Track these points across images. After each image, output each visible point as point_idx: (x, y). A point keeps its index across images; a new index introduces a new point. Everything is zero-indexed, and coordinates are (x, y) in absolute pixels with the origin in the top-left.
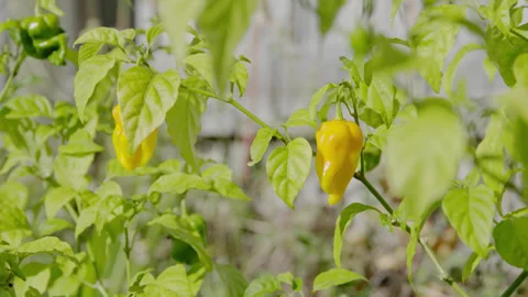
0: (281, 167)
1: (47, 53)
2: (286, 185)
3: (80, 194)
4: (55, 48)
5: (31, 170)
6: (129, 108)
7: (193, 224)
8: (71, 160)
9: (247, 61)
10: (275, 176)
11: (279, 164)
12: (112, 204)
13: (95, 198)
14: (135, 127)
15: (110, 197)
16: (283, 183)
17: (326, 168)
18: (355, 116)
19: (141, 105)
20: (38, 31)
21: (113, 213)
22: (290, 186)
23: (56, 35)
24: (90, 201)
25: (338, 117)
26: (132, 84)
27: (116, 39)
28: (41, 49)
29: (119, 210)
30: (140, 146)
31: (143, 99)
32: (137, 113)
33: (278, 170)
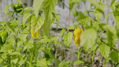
0: (66, 38)
1: (19, 12)
2: (67, 42)
3: (25, 42)
4: (21, 11)
5: (15, 37)
6: (34, 24)
7: (49, 50)
8: (23, 35)
9: (60, 15)
10: (65, 40)
11: (66, 37)
12: (31, 45)
13: (28, 43)
14: (35, 29)
15: (30, 43)
16: (66, 42)
17: (76, 39)
18: (83, 27)
19: (36, 24)
20: (17, 7)
21: (31, 47)
22: (68, 42)
23: (21, 8)
24: (27, 44)
25: (79, 28)
26: (35, 19)
27: (32, 9)
28: (18, 11)
29: (33, 46)
30: (36, 32)
31: (37, 22)
32: (35, 26)
33: (65, 39)
